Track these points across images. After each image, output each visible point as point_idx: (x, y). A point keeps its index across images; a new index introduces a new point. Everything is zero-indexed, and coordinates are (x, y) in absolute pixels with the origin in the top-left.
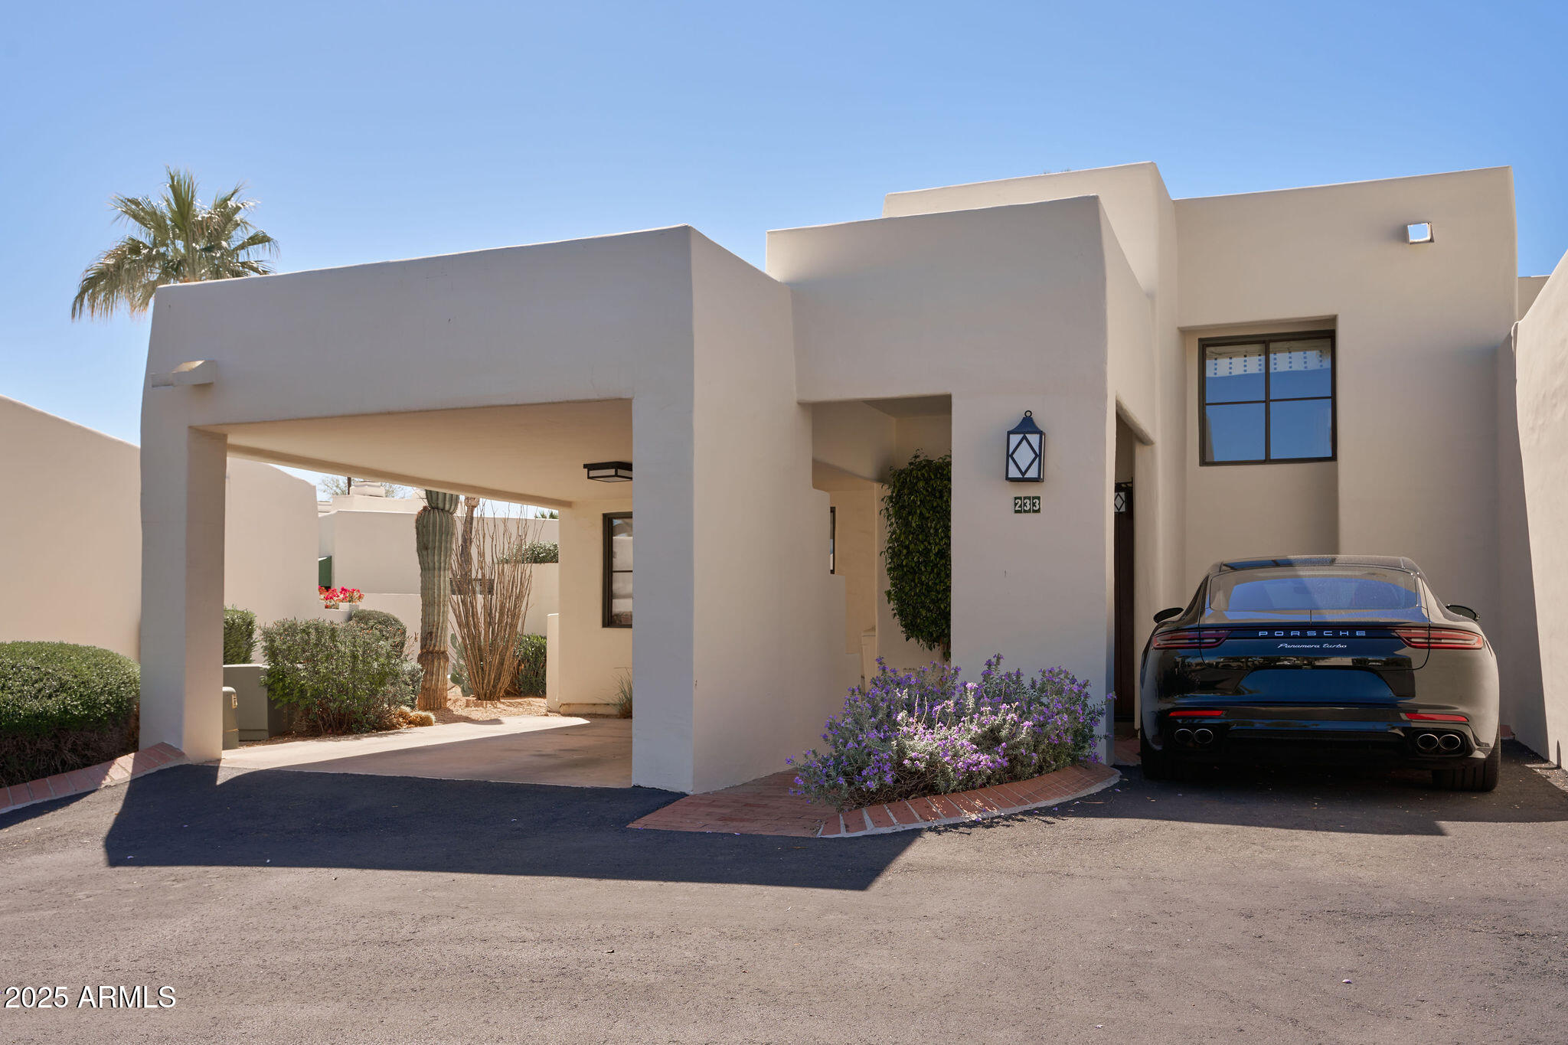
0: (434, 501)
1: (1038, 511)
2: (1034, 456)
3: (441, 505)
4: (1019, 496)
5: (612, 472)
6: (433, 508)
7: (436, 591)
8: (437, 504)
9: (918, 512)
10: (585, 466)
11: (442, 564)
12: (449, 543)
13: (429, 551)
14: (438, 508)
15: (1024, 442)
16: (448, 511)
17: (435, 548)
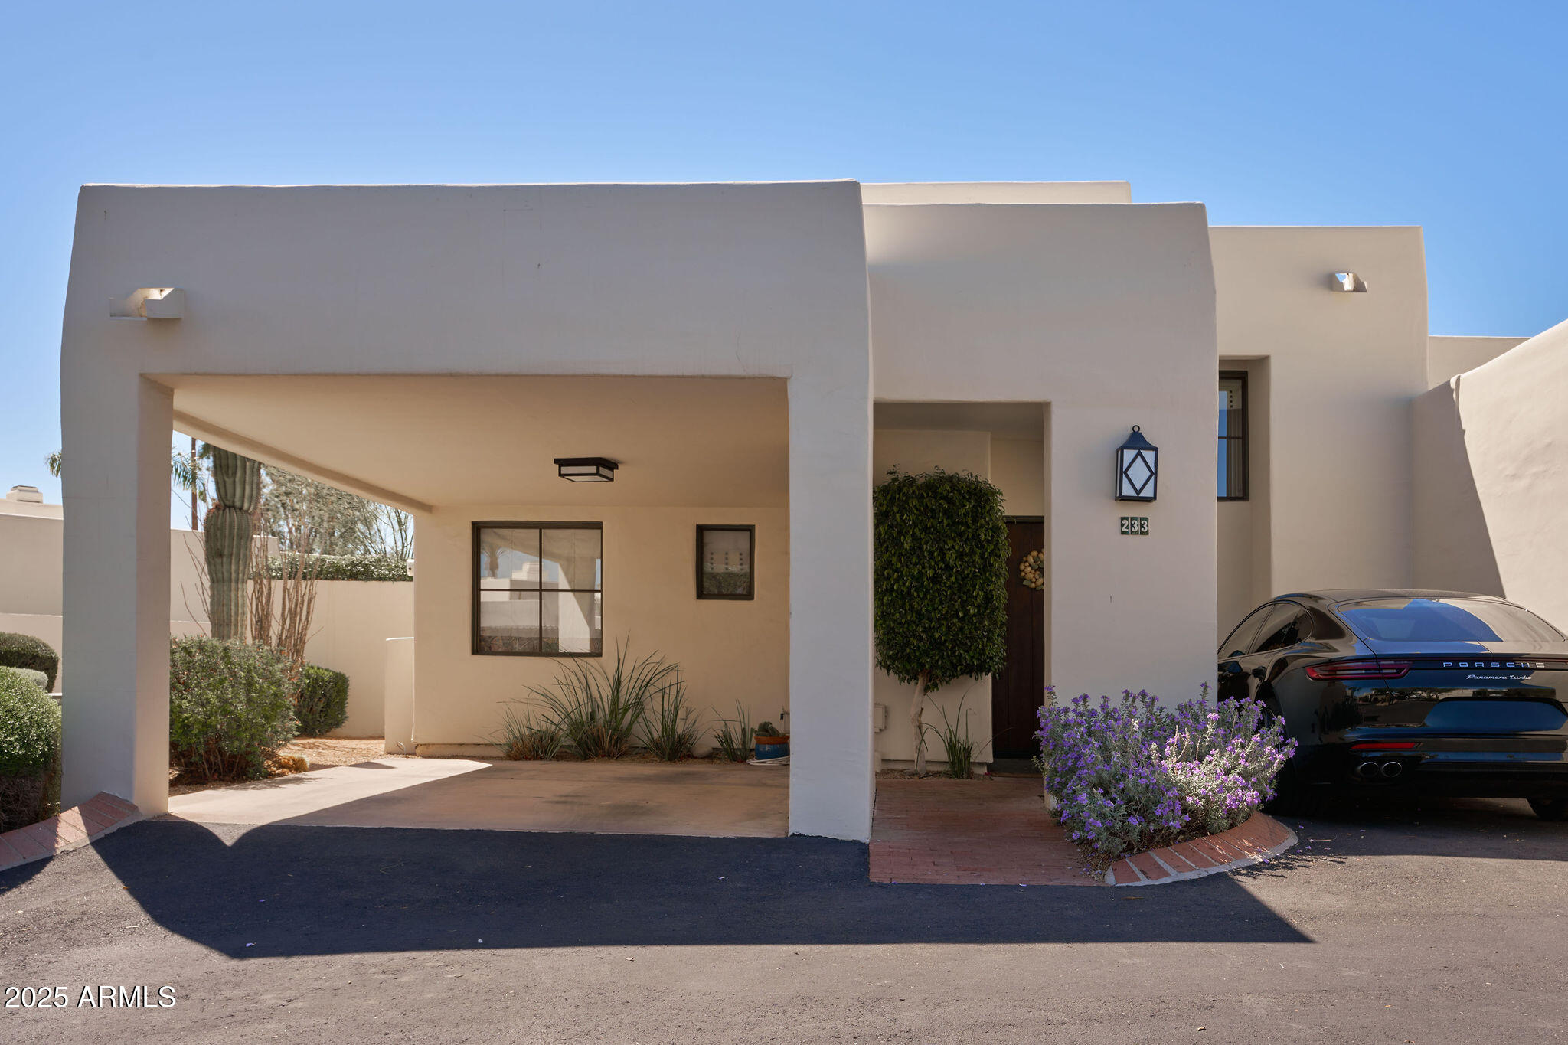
0: (229, 498)
1: (1147, 533)
2: (1149, 474)
3: (238, 504)
4: (1126, 516)
5: (593, 469)
6: (226, 506)
7: (233, 607)
8: (234, 502)
9: (911, 532)
10: (557, 461)
11: (241, 576)
12: (248, 550)
13: (225, 559)
14: (234, 507)
15: (1139, 458)
16: (247, 511)
17: (231, 555)
